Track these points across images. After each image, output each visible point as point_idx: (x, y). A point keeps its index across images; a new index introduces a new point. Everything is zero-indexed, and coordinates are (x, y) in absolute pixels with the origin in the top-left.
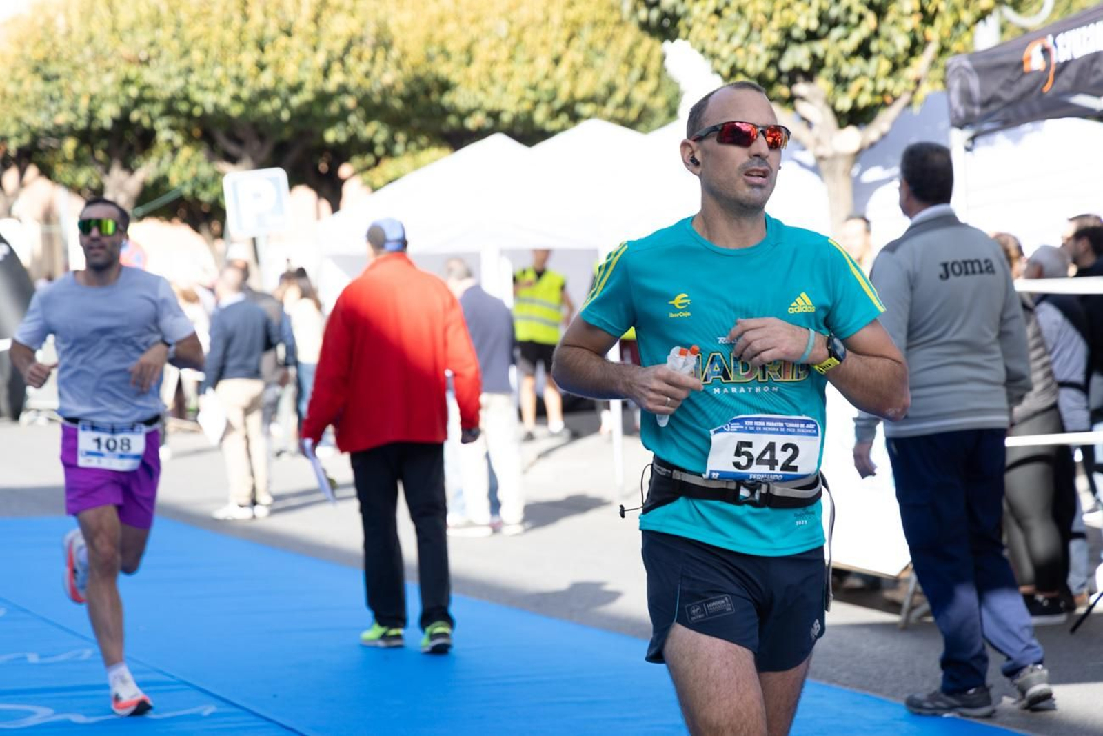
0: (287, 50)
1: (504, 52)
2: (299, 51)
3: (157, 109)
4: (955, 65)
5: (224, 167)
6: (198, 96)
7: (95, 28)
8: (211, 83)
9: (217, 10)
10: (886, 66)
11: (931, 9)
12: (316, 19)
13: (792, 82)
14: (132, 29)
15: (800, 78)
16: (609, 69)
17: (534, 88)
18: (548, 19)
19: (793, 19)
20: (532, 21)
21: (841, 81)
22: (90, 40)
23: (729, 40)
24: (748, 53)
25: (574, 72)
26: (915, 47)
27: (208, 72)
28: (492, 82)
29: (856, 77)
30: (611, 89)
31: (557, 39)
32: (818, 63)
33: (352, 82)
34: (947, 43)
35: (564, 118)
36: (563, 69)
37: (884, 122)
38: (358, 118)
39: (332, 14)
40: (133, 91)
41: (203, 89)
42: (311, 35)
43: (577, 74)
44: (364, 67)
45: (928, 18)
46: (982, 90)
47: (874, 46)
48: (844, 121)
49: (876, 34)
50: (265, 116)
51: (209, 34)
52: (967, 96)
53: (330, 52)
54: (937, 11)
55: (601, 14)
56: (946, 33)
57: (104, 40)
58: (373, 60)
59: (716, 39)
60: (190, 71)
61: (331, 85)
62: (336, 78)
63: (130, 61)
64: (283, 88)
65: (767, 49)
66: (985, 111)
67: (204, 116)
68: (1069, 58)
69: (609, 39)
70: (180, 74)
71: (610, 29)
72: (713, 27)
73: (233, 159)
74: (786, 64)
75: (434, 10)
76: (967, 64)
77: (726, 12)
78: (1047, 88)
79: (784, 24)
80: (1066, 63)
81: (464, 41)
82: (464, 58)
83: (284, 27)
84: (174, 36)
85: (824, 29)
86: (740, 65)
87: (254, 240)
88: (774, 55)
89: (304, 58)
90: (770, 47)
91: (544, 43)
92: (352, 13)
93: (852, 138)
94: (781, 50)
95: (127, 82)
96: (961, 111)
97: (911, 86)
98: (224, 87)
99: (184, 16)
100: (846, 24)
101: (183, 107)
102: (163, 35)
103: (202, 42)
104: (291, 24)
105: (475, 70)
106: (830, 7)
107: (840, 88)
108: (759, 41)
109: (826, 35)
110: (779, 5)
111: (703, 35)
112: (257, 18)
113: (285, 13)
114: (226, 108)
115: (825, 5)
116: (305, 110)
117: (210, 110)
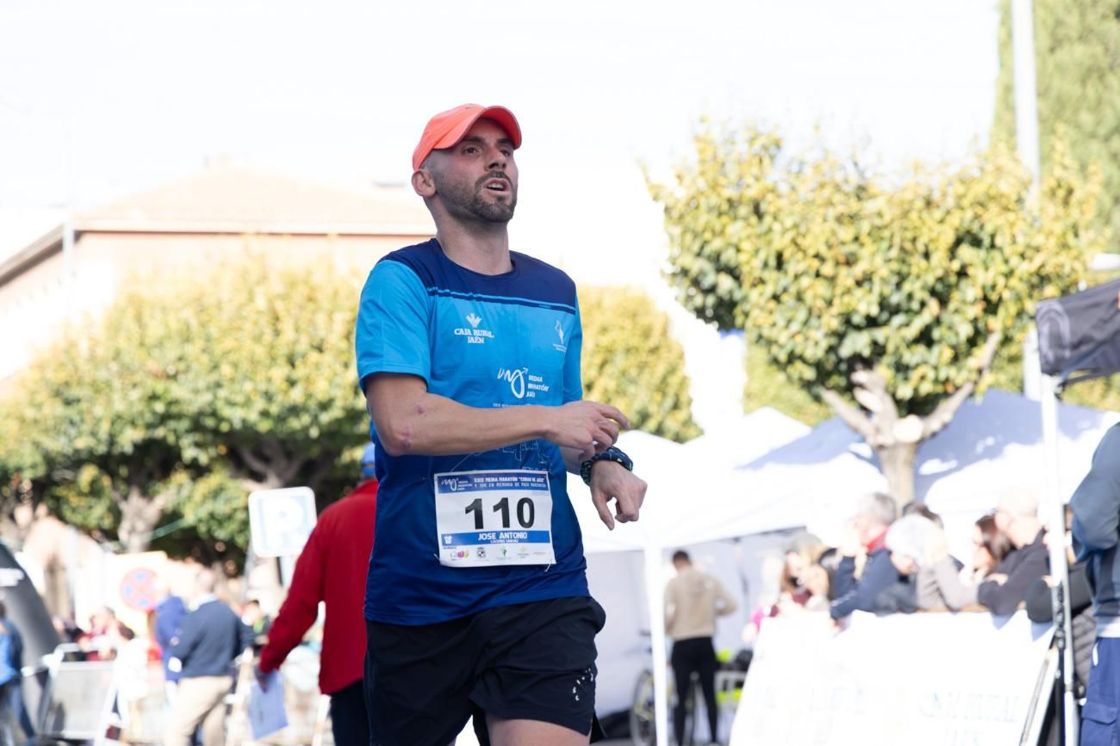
0: (317, 366)
2: (330, 367)
3: (184, 425)
4: (1044, 309)
5: (249, 485)
6: (226, 412)
7: (122, 343)
8: (240, 399)
9: (248, 326)
10: (948, 354)
11: (994, 297)
13: (851, 369)
14: (160, 344)
15: (859, 366)
16: (641, 396)
19: (853, 304)
21: (902, 369)
22: (117, 356)
23: (787, 326)
24: (807, 339)
26: (977, 337)
27: (237, 387)
29: (917, 365)
30: (644, 416)
32: (879, 350)
34: (1011, 333)
37: (945, 413)
40: (160, 407)
41: (232, 404)
42: (342, 352)
45: (991, 307)
46: (1073, 332)
47: (936, 334)
48: (904, 412)
49: (938, 321)
50: (294, 432)
51: (239, 349)
52: (1056, 340)
54: (1000, 299)
55: (635, 341)
56: (1009, 323)
57: (132, 355)
59: (774, 325)
60: (218, 385)
63: (156, 376)
64: (312, 404)
65: (828, 335)
66: (1075, 354)
67: (232, 434)
69: (642, 367)
70: (208, 388)
71: (643, 356)
72: (771, 312)
73: (258, 478)
74: (846, 351)
76: (1058, 307)
77: (785, 298)
79: (843, 309)
83: (315, 344)
84: (204, 351)
85: (885, 316)
86: (798, 351)
87: (278, 560)
88: (833, 341)
89: (335, 374)
90: (829, 332)
93: (913, 427)
94: (841, 336)
95: (154, 397)
96: (1051, 356)
97: (974, 376)
98: (253, 402)
99: (214, 331)
101: (210, 422)
102: (192, 350)
103: (233, 357)
104: (322, 341)
106: (891, 293)
107: (900, 376)
108: (819, 328)
109: (886, 323)
110: (839, 290)
111: (760, 321)
112: (288, 334)
113: (315, 329)
114: (255, 424)
115: (887, 290)
116: (334, 428)
117: (237, 425)
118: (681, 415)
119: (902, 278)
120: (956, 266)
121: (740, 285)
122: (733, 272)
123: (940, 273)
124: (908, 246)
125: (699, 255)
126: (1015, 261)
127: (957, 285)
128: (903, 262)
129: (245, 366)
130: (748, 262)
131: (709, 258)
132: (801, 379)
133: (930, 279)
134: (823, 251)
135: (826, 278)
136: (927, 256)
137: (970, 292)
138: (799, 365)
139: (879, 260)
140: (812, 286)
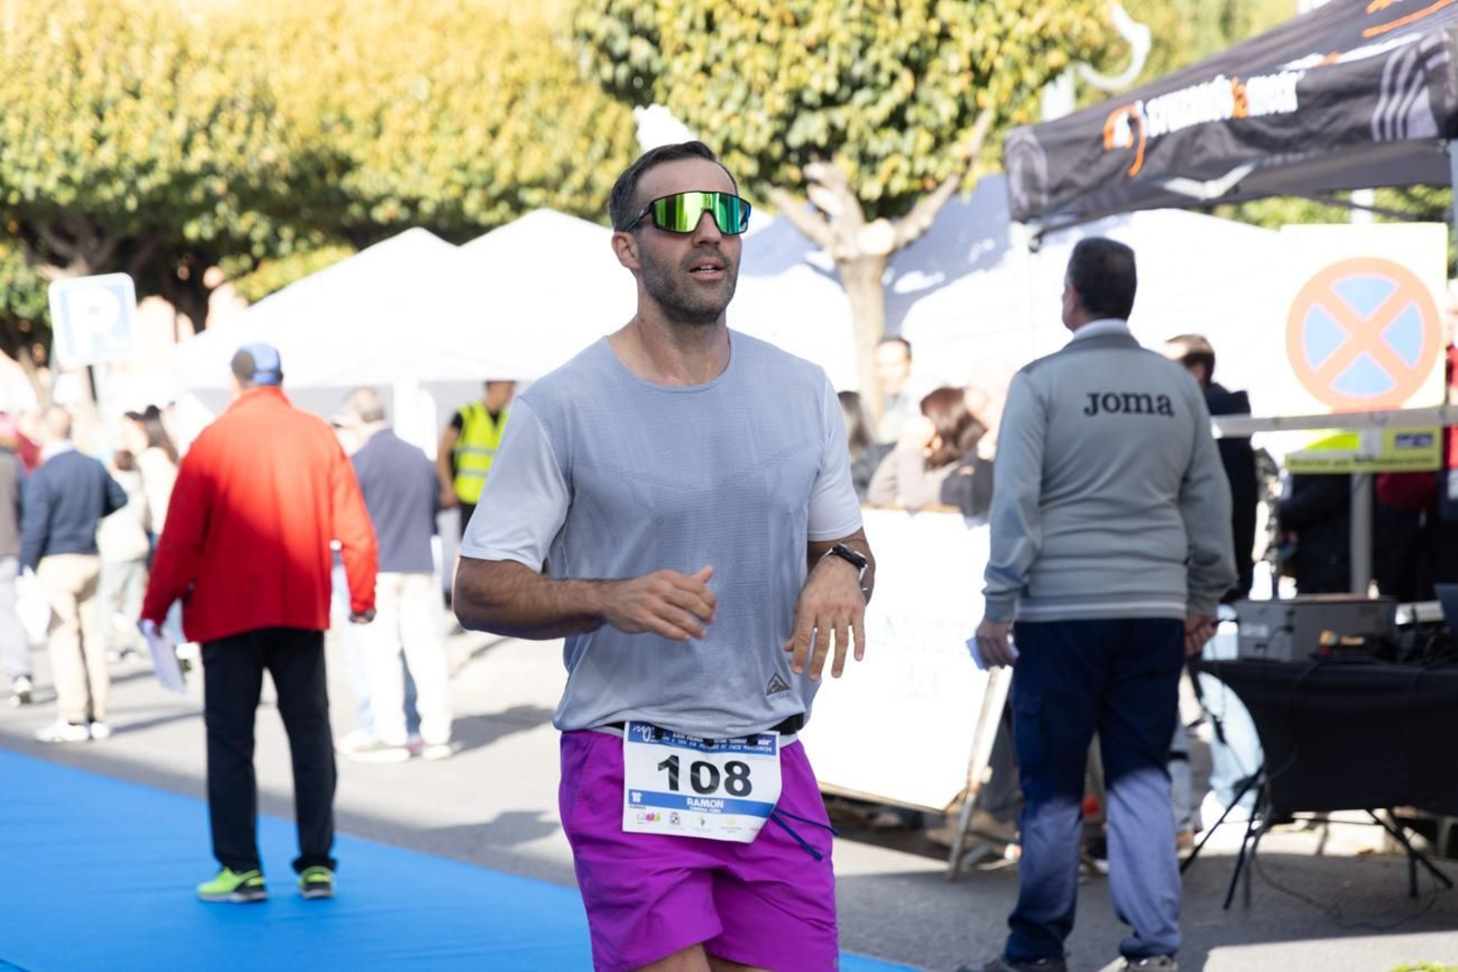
0: (133, 116)
1: (424, 120)
2: (150, 118)
4: (1017, 139)
5: (50, 272)
6: (15, 178)
8: (32, 161)
9: (40, 64)
10: (926, 140)
11: (984, 66)
12: (173, 76)
13: (803, 161)
15: (814, 157)
16: (562, 144)
17: (464, 168)
18: (481, 77)
19: (805, 78)
20: (461, 79)
21: (868, 160)
23: (721, 106)
24: (745, 123)
25: (516, 147)
26: (965, 116)
27: (27, 146)
28: (409, 159)
29: (887, 156)
30: (567, 170)
31: (494, 104)
32: (837, 137)
33: (222, 160)
34: (1006, 111)
35: (503, 208)
36: (503, 143)
37: (923, 214)
38: (229, 207)
39: (194, 70)
41: (24, 169)
42: (166, 98)
43: (521, 149)
44: (237, 139)
45: (981, 78)
46: (1050, 173)
47: (911, 115)
48: (872, 213)
49: (913, 98)
50: (105, 204)
51: (30, 96)
52: (1030, 181)
53: (191, 119)
54: (992, 69)
55: (552, 71)
56: (1004, 98)
58: (249, 131)
59: (704, 104)
61: (193, 164)
62: (200, 154)
64: (128, 167)
65: (771, 118)
66: (1055, 200)
67: (23, 203)
68: (1163, 131)
69: (563, 104)
71: (565, 90)
72: (700, 88)
73: (61, 262)
74: (795, 138)
75: (330, 63)
76: (1031, 138)
77: (717, 69)
78: (1134, 171)
79: (792, 85)
80: (1160, 138)
81: (371, 105)
82: (371, 128)
83: (130, 88)
85: (845, 92)
86: (735, 138)
87: (90, 369)
88: (779, 125)
89: (157, 127)
90: (774, 114)
91: (477, 109)
92: (221, 68)
93: (883, 235)
94: (789, 119)
96: (1024, 200)
97: (960, 167)
98: (49, 166)
100: (874, 86)
103: (21, 106)
104: (139, 83)
105: (387, 143)
106: (853, 63)
107: (866, 169)
108: (761, 107)
109: (848, 100)
110: (785, 61)
111: (687, 100)
112: (93, 74)
113: (131, 68)
114: (52, 194)
115: (847, 60)
116: (158, 196)
117: (30, 195)
119: (866, 44)
120: (934, 26)
121: (660, 53)
122: (652, 37)
123: (914, 36)
125: (606, 12)
126: (1011, 18)
127: (935, 53)
128: (868, 22)
129: (37, 118)
130: (669, 24)
131: (620, 17)
132: (741, 174)
133: (902, 45)
134: (765, 9)
135: (769, 44)
136: (898, 13)
137: (953, 59)
138: (736, 156)
139: (836, 21)
140: (752, 55)
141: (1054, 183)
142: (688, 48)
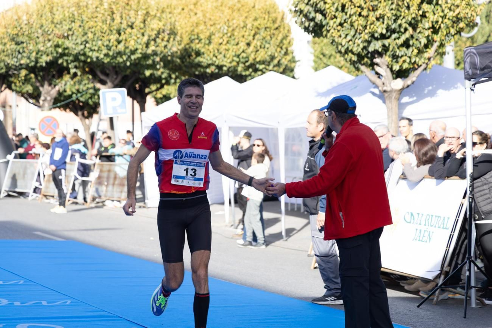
0: (130, 34)
1: (225, 39)
2: (136, 36)
3: (71, 58)
5: (98, 85)
6: (90, 54)
7: (44, 21)
8: (96, 48)
10: (416, 51)
11: (437, 27)
12: (144, 21)
13: (373, 57)
14: (61, 23)
15: (376, 56)
17: (238, 56)
19: (375, 29)
20: (238, 26)
21: (395, 57)
22: (42, 26)
23: (346, 37)
24: (354, 43)
25: (255, 50)
26: (429, 44)
27: (94, 43)
28: (220, 53)
29: (402, 56)
31: (249, 35)
32: (386, 49)
33: (159, 50)
34: (443, 43)
35: (251, 70)
36: (252, 48)
37: (413, 77)
38: (161, 66)
39: (151, 20)
40: (60, 50)
41: (92, 50)
42: (141, 29)
43: (257, 51)
44: (164, 43)
46: (481, 63)
47: (411, 43)
48: (395, 76)
49: (412, 37)
50: (119, 63)
51: (96, 27)
52: (473, 65)
53: (149, 36)
54: (440, 27)
56: (443, 38)
57: (48, 26)
58: (168, 41)
59: (340, 36)
60: (87, 42)
61: (149, 51)
62: (152, 48)
64: (127, 51)
65: (363, 42)
66: (482, 72)
67: (91, 63)
69: (272, 36)
70: (81, 44)
71: (272, 31)
72: (338, 31)
73: (103, 83)
74: (371, 49)
75: (194, 19)
77: (345, 25)
79: (370, 30)
81: (208, 34)
82: (207, 42)
83: (130, 24)
84: (80, 26)
85: (389, 34)
86: (350, 48)
87: (111, 119)
88: (366, 44)
90: (364, 39)
91: (243, 36)
92: (160, 20)
93: (399, 83)
94: (369, 42)
95: (57, 46)
97: (427, 61)
98: (101, 51)
99: (84, 17)
101: (82, 58)
102: (75, 26)
103: (93, 30)
104: (133, 23)
105: (211, 47)
106: (392, 24)
107: (394, 61)
108: (359, 39)
109: (389, 37)
110: (369, 23)
111: (334, 35)
112: (118, 20)
113: (130, 18)
114: (102, 59)
115: (390, 24)
116: (137, 61)
117: (95, 59)
118: (289, 58)
119: (397, 18)
120: (421, 12)
121: (326, 18)
122: (323, 13)
123: (414, 15)
124: (400, 3)
125: (307, 4)
126: (446, 11)
127: (421, 21)
128: (398, 10)
129: (98, 34)
130: (328, 8)
131: (312, 6)
132: (351, 60)
133: (410, 19)
134: (363, 5)
135: (363, 16)
136: (408, 8)
137: (426, 24)
138: (350, 54)
139: (387, 9)
140: (357, 20)
141: (482, 67)
142: (335, 17)
